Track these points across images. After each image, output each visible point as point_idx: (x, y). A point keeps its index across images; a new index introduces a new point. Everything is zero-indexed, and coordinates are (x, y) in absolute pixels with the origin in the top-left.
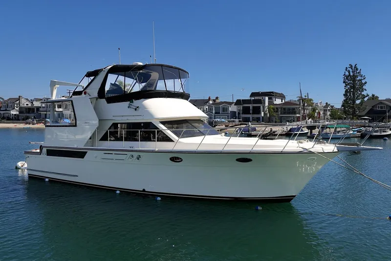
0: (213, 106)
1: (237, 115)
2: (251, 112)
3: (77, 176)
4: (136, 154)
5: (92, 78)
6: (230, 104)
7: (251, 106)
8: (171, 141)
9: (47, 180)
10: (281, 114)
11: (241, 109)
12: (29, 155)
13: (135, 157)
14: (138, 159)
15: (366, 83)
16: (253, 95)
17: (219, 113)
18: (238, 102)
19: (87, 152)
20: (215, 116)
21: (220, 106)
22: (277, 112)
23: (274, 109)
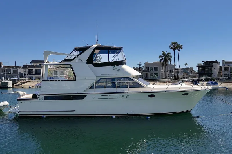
0: (5, 69)
1: (24, 75)
2: (34, 73)
3: (75, 111)
4: (127, 95)
5: (82, 51)
6: (19, 67)
7: (34, 69)
8: (144, 87)
9: (45, 116)
10: (54, 75)
11: (27, 71)
12: (21, 101)
13: (125, 96)
14: (127, 97)
15: (101, 58)
16: (32, 62)
17: (10, 74)
18: (25, 67)
19: (86, 95)
20: (7, 76)
21: (11, 69)
22: (52, 73)
23: (50, 71)
